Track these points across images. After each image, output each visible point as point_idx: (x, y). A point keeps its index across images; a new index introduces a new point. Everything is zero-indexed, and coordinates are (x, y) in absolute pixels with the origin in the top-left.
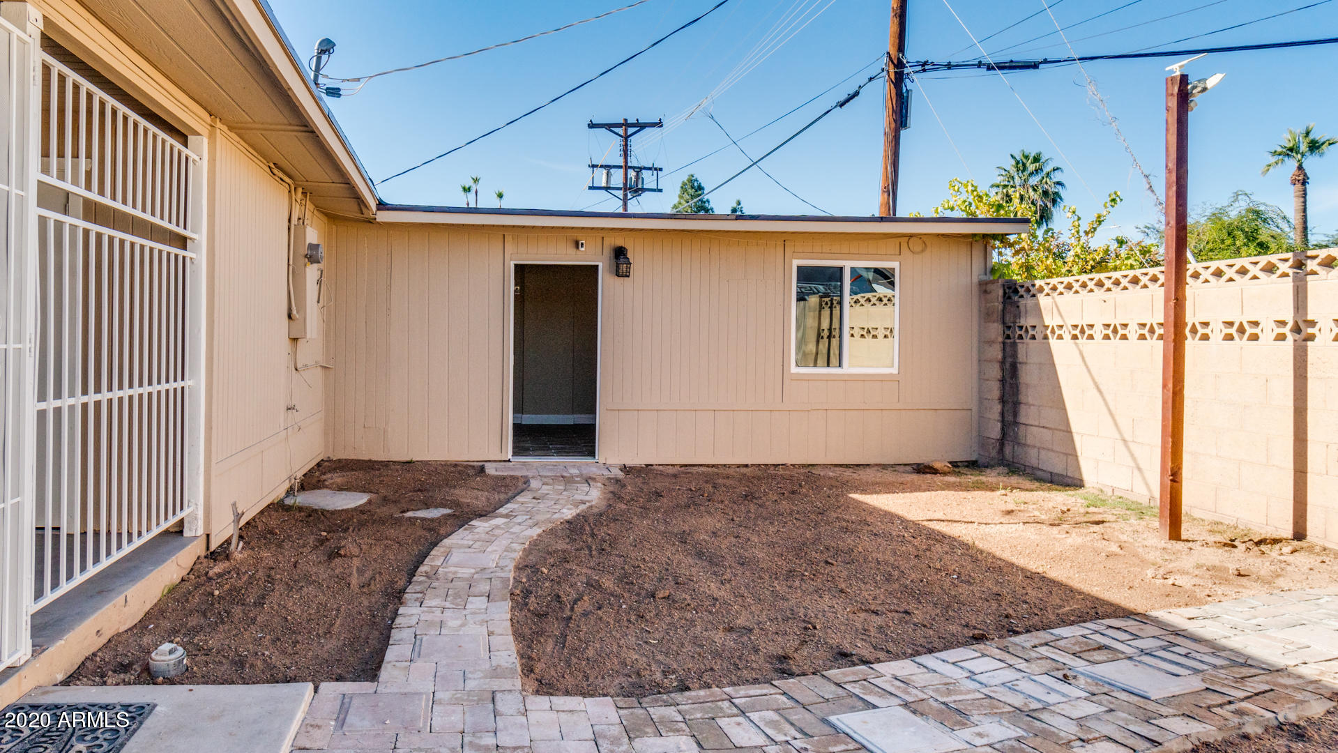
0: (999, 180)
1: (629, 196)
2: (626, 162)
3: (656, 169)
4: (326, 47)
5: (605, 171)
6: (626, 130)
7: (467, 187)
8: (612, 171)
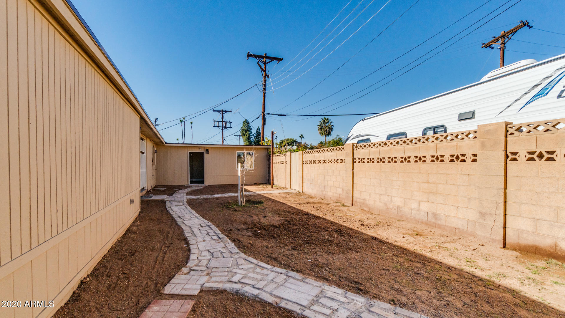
0: (319, 124)
1: (224, 129)
2: (223, 120)
3: (230, 122)
4: (157, 119)
5: (217, 122)
6: (222, 112)
7: (181, 120)
8: (219, 122)
